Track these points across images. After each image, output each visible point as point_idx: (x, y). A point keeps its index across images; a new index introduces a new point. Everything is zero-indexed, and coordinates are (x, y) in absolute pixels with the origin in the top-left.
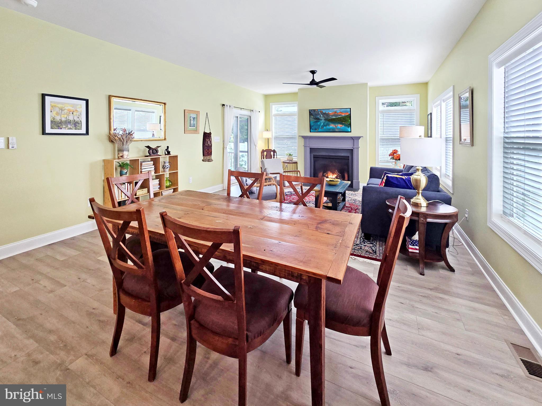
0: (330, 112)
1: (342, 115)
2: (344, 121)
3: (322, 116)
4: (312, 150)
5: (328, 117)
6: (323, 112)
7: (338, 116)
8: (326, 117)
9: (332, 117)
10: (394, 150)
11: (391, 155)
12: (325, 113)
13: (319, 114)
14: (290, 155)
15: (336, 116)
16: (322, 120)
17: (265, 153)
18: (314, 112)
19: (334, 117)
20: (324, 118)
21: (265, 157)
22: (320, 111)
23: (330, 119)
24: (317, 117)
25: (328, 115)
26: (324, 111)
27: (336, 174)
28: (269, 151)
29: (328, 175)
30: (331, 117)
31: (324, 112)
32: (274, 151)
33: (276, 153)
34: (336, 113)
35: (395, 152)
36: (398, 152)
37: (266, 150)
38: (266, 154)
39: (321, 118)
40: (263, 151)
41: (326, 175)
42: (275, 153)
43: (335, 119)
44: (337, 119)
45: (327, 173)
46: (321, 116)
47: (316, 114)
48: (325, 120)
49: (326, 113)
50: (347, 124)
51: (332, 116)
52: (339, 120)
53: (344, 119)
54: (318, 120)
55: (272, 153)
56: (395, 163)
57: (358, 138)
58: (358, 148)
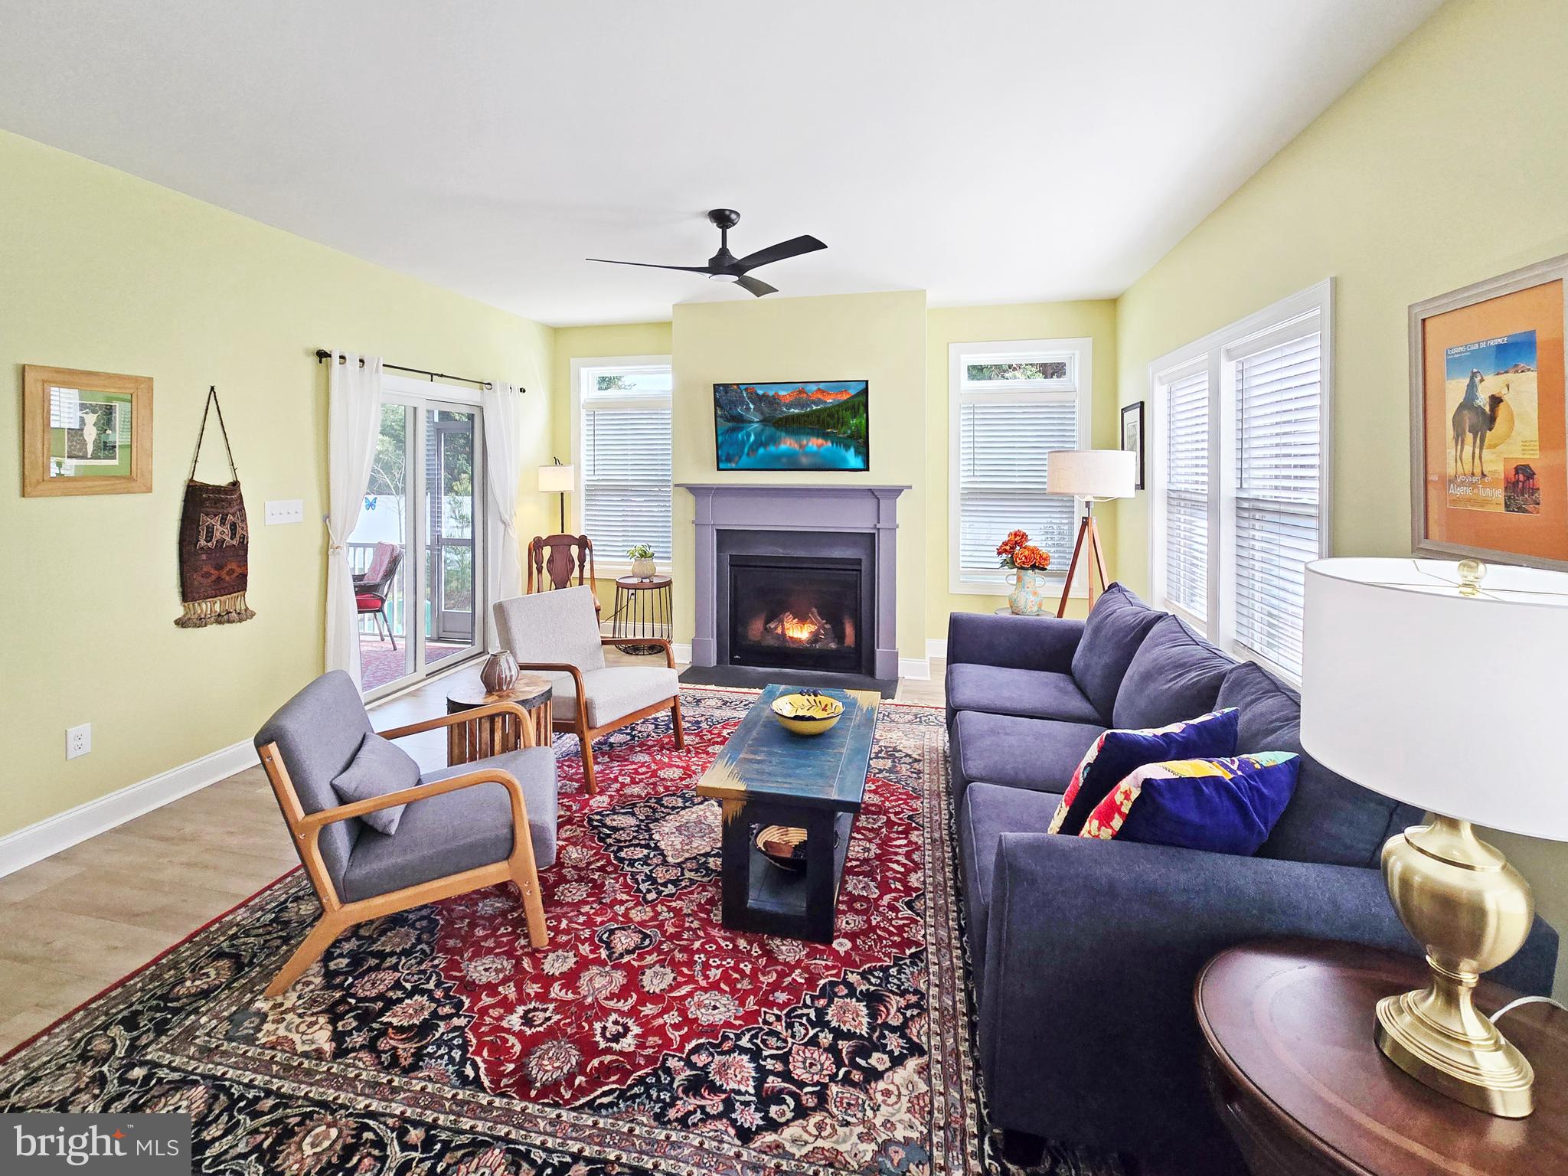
0: (782, 393)
1: (826, 402)
2: (832, 422)
3: (752, 406)
4: (724, 537)
5: (775, 410)
6: (758, 395)
7: (809, 406)
8: (766, 410)
9: (789, 409)
10: (1016, 535)
11: (1006, 551)
12: (763, 395)
13: (742, 402)
14: (642, 556)
15: (802, 405)
16: (753, 422)
17: (547, 551)
18: (726, 393)
19: (797, 411)
20: (757, 414)
21: (544, 565)
22: (746, 390)
23: (781, 419)
24: (734, 412)
25: (773, 402)
26: (761, 390)
27: (812, 623)
28: (560, 542)
29: (783, 628)
30: (783, 412)
31: (761, 393)
32: (583, 543)
33: (591, 551)
34: (805, 396)
35: (1018, 540)
36: (1027, 540)
37: (551, 540)
38: (551, 555)
39: (751, 416)
40: (537, 545)
41: (776, 628)
42: (587, 551)
43: (799, 416)
44: (807, 415)
45: (781, 622)
46: (748, 409)
47: (731, 402)
48: (765, 421)
49: (768, 396)
50: (844, 432)
51: (789, 407)
52: (812, 423)
53: (831, 416)
54: (738, 422)
55: (575, 550)
56: (1019, 579)
57: (895, 492)
58: (893, 529)
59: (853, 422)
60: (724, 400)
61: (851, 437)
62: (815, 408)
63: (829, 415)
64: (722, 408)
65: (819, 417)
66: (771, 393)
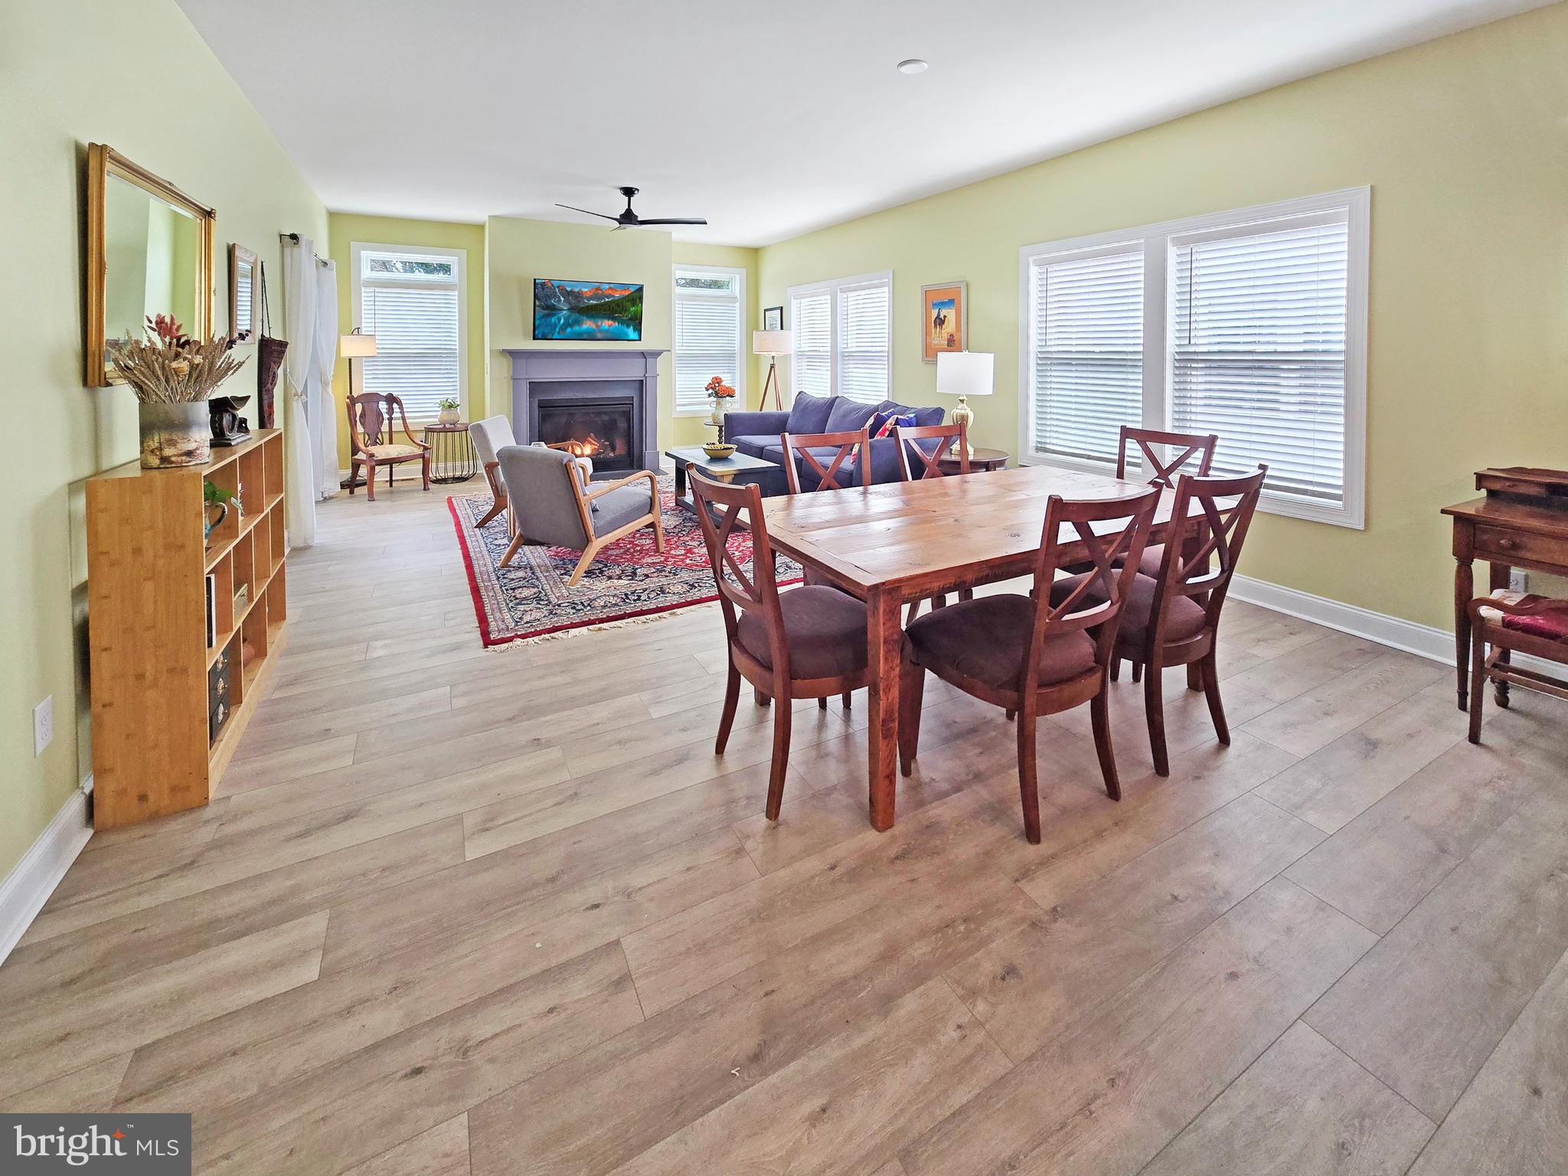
0: (584, 289)
1: (614, 296)
2: (618, 309)
3: (562, 299)
4: (534, 387)
5: (580, 301)
6: (566, 291)
7: (603, 298)
8: (573, 301)
9: (590, 301)
10: (716, 378)
11: (712, 388)
12: (571, 291)
13: (555, 296)
14: (450, 407)
15: (598, 298)
16: (563, 310)
17: (359, 408)
19: (594, 302)
20: (566, 304)
22: (558, 287)
23: (583, 308)
24: (548, 303)
25: (578, 296)
26: (569, 287)
27: (591, 444)
28: (372, 399)
30: (585, 303)
31: (569, 289)
32: (391, 399)
33: (399, 404)
34: (600, 291)
35: (717, 381)
36: (722, 382)
37: (361, 398)
38: (363, 411)
39: (561, 306)
40: (352, 402)
43: (596, 305)
44: (602, 305)
46: (560, 301)
48: (571, 309)
49: (574, 292)
50: (626, 316)
51: (589, 299)
52: (605, 310)
53: (618, 305)
54: (551, 310)
55: (383, 406)
56: (718, 403)
57: (656, 354)
58: (655, 377)
59: (632, 309)
60: (541, 294)
61: (631, 319)
62: (607, 300)
63: (616, 305)
64: (539, 300)
65: (610, 306)
66: (576, 290)
